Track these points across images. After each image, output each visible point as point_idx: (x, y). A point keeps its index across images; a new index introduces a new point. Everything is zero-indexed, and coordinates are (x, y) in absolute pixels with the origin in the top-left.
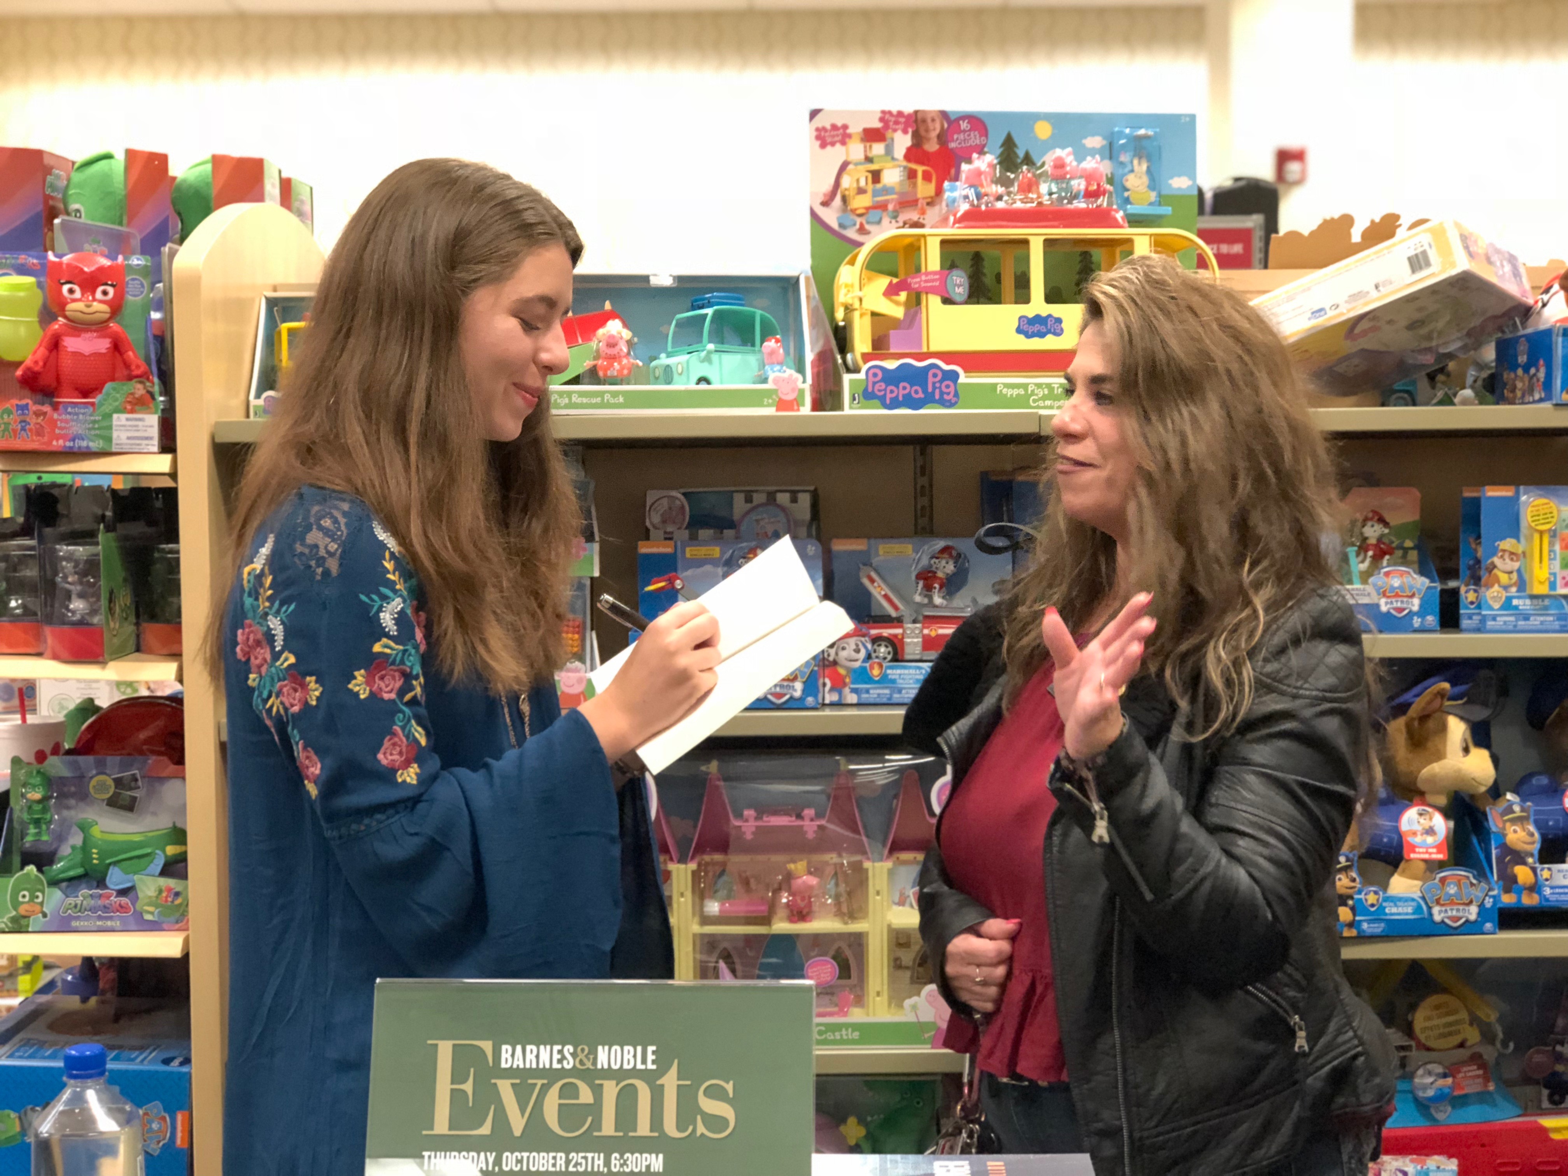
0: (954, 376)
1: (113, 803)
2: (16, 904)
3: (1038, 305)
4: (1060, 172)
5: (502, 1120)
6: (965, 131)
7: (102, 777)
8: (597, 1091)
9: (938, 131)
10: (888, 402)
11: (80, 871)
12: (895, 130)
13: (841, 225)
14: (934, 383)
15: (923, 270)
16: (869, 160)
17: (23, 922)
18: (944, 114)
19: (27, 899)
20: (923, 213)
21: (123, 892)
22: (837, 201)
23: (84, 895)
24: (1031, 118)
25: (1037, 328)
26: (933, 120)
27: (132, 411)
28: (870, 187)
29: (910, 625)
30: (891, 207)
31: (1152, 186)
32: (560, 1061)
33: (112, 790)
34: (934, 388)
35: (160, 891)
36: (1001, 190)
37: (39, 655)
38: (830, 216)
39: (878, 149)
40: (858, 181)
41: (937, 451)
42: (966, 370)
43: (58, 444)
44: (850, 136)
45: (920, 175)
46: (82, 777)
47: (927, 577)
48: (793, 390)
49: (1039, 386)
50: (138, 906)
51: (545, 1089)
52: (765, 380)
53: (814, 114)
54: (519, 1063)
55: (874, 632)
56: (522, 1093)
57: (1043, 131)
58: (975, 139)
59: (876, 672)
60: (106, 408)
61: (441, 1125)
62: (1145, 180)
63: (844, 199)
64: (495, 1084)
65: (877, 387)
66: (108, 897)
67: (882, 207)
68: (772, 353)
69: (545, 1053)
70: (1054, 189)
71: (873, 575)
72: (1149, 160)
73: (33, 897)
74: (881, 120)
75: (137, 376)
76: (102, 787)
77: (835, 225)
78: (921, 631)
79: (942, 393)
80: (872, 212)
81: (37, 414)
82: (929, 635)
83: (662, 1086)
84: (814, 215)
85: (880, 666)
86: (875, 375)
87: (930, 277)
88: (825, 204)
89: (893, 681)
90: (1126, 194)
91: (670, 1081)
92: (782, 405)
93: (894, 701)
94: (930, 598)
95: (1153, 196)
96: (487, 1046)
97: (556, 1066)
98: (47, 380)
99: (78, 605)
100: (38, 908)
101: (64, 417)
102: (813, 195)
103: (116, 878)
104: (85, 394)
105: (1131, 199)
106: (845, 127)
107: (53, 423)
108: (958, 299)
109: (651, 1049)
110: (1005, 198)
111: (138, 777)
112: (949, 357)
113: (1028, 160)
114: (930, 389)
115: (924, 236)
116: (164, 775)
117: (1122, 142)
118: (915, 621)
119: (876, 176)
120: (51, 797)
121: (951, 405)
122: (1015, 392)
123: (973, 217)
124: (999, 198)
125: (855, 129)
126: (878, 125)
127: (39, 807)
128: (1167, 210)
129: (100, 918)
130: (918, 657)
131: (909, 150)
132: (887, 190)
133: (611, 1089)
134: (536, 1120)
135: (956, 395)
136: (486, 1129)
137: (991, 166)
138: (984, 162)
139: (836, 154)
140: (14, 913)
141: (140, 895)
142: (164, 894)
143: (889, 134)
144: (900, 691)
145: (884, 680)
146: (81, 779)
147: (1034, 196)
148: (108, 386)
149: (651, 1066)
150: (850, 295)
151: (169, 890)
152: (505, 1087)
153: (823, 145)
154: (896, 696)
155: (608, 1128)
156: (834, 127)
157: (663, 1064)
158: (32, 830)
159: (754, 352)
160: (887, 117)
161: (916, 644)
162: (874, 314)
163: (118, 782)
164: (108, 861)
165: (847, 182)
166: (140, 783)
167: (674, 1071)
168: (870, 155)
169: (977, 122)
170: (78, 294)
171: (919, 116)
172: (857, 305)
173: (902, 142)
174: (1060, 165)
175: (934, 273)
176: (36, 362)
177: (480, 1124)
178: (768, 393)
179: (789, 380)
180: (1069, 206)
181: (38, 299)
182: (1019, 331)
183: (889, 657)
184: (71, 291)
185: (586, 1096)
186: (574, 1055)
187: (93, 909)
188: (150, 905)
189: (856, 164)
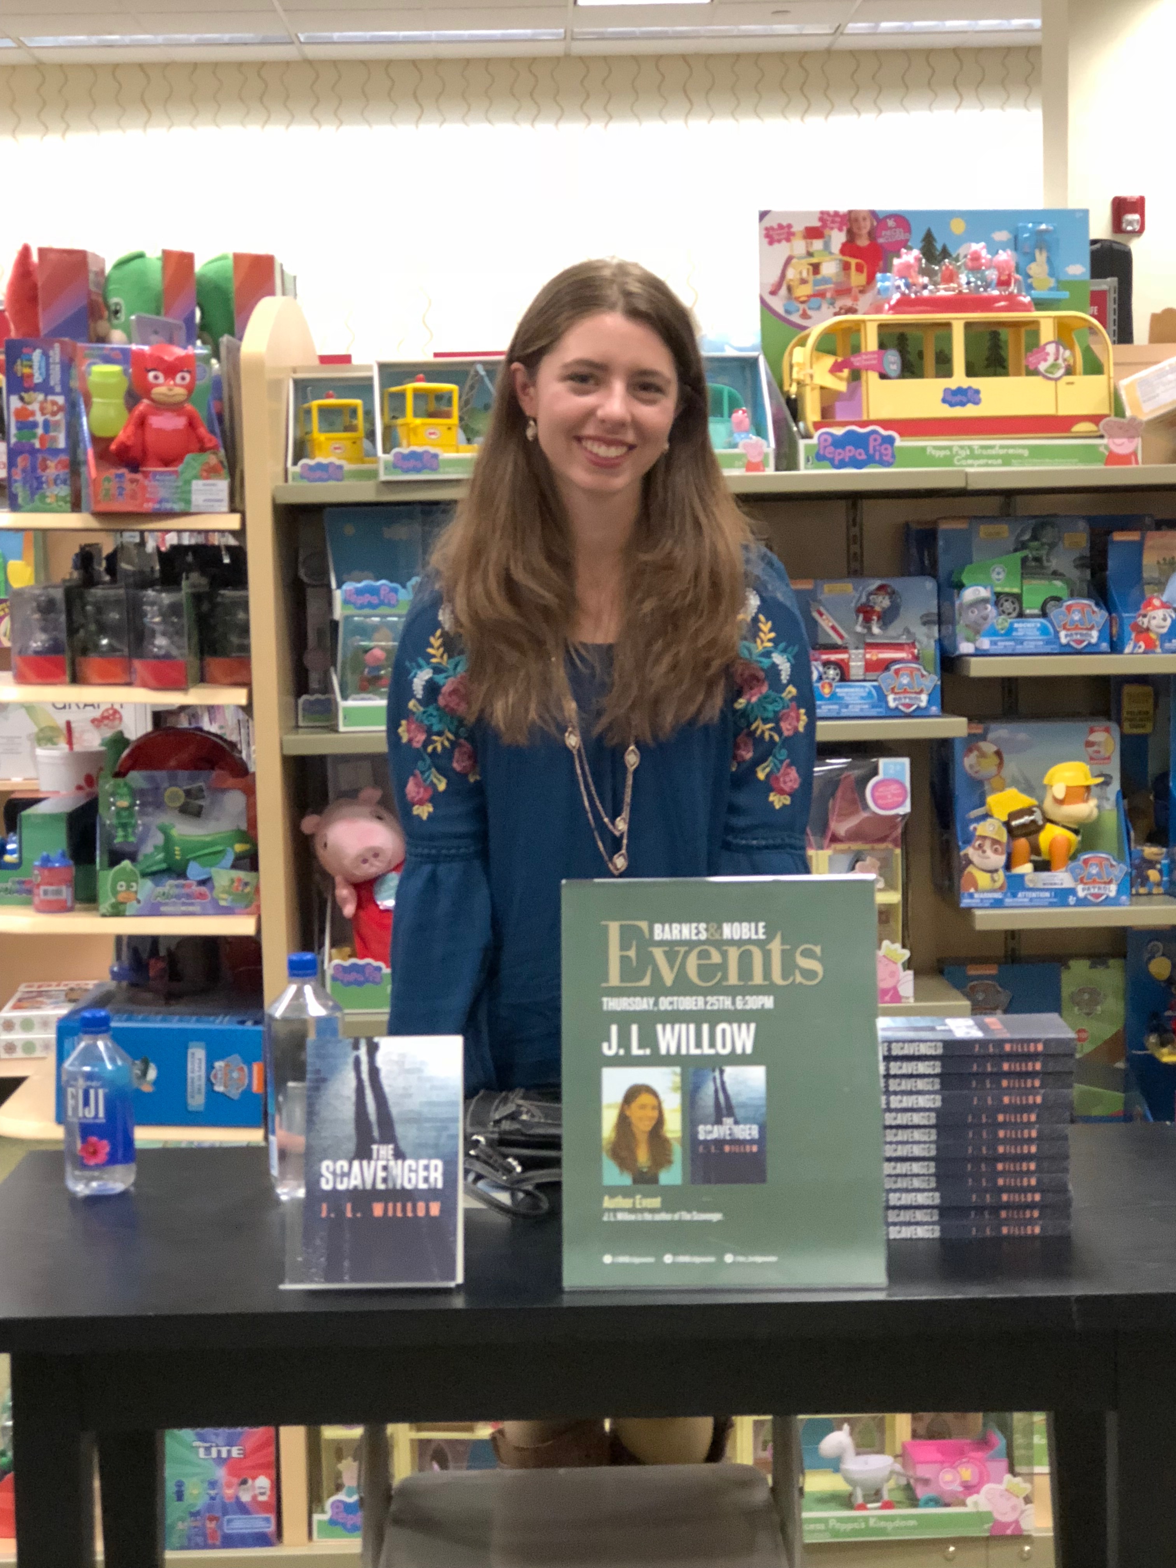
0: (890, 440)
1: (185, 810)
2: (115, 893)
3: (959, 379)
4: (975, 264)
5: (657, 975)
6: (891, 228)
7: (174, 789)
8: (724, 955)
9: (868, 227)
10: (836, 462)
11: (164, 866)
12: (832, 228)
13: (787, 312)
14: (874, 447)
15: (863, 350)
16: (810, 254)
17: (121, 907)
18: (873, 214)
19: (124, 888)
20: (856, 299)
21: (203, 883)
22: (783, 291)
23: (170, 885)
24: (946, 216)
25: (959, 398)
26: (864, 219)
27: (207, 478)
28: (811, 278)
29: (854, 651)
30: (829, 295)
31: (1052, 274)
32: (697, 934)
33: (182, 800)
34: (875, 450)
35: (232, 881)
36: (925, 280)
37: (129, 684)
38: (778, 304)
39: (818, 244)
40: (801, 273)
41: (866, 504)
42: (901, 434)
43: (149, 506)
44: (793, 234)
45: (853, 267)
46: (157, 788)
47: (866, 612)
48: (760, 454)
49: (962, 447)
50: (216, 893)
51: (687, 954)
52: (735, 446)
53: (763, 215)
54: (667, 936)
55: (824, 657)
56: (671, 957)
57: (958, 227)
58: (900, 235)
59: (827, 690)
60: (187, 476)
61: (614, 979)
62: (1046, 268)
63: (789, 289)
64: (651, 952)
65: (827, 450)
66: (190, 886)
67: (821, 295)
68: (740, 423)
69: (685, 928)
70: (972, 279)
71: (822, 609)
72: (1048, 251)
73: (129, 887)
74: (821, 219)
75: (210, 449)
76: (174, 797)
77: (780, 310)
78: (864, 655)
79: (881, 455)
80: (813, 299)
81: (132, 481)
82: (871, 660)
83: (770, 950)
84: (763, 302)
85: (831, 685)
86: (826, 440)
87: (869, 357)
88: (773, 293)
89: (841, 698)
90: (1029, 281)
91: (776, 947)
92: (751, 466)
93: (842, 715)
94: (869, 629)
95: (1052, 282)
96: (644, 925)
97: (694, 938)
98: (136, 453)
99: (161, 641)
100: (133, 895)
101: (153, 483)
102: (762, 285)
103: (195, 871)
104: (167, 464)
105: (1034, 285)
106: (789, 226)
107: (144, 488)
108: (892, 374)
109: (761, 924)
110: (931, 287)
111: (204, 788)
112: (886, 424)
113: (945, 253)
114: (871, 451)
115: (864, 321)
116: (225, 786)
117: (1026, 235)
118: (857, 648)
119: (816, 268)
120: (135, 805)
121: (889, 465)
122: (942, 453)
123: (904, 304)
124: (925, 287)
125: (798, 228)
126: (817, 224)
127: (124, 814)
128: (1065, 294)
129: (184, 904)
130: (862, 678)
131: (844, 245)
132: (826, 281)
133: (733, 954)
134: (681, 975)
135: (893, 456)
136: (646, 982)
137: (918, 260)
138: (910, 256)
139: (782, 250)
140: (113, 900)
141: (216, 884)
142: (236, 884)
143: (827, 232)
144: (847, 706)
145: (833, 697)
146: (156, 790)
147: (955, 285)
148: (188, 457)
149: (762, 936)
150: (802, 373)
151: (240, 880)
152: (658, 954)
153: (771, 243)
154: (844, 710)
155: (733, 979)
156: (780, 226)
157: (770, 933)
158: (120, 833)
159: (723, 422)
160: (825, 217)
161: (859, 667)
162: (822, 388)
163: (188, 793)
164: (189, 856)
165: (791, 274)
166: (205, 793)
167: (778, 939)
168: (811, 250)
169: (901, 220)
170: (161, 379)
171: (853, 215)
172: (808, 381)
173: (838, 238)
174: (976, 257)
175: (873, 353)
176: (128, 437)
177: (641, 979)
178: (738, 457)
179: (756, 446)
180: (985, 294)
181: (124, 385)
182: (944, 401)
183: (838, 678)
184: (156, 377)
185: (716, 957)
186: (707, 930)
187: (178, 897)
188: (224, 892)
189: (800, 258)
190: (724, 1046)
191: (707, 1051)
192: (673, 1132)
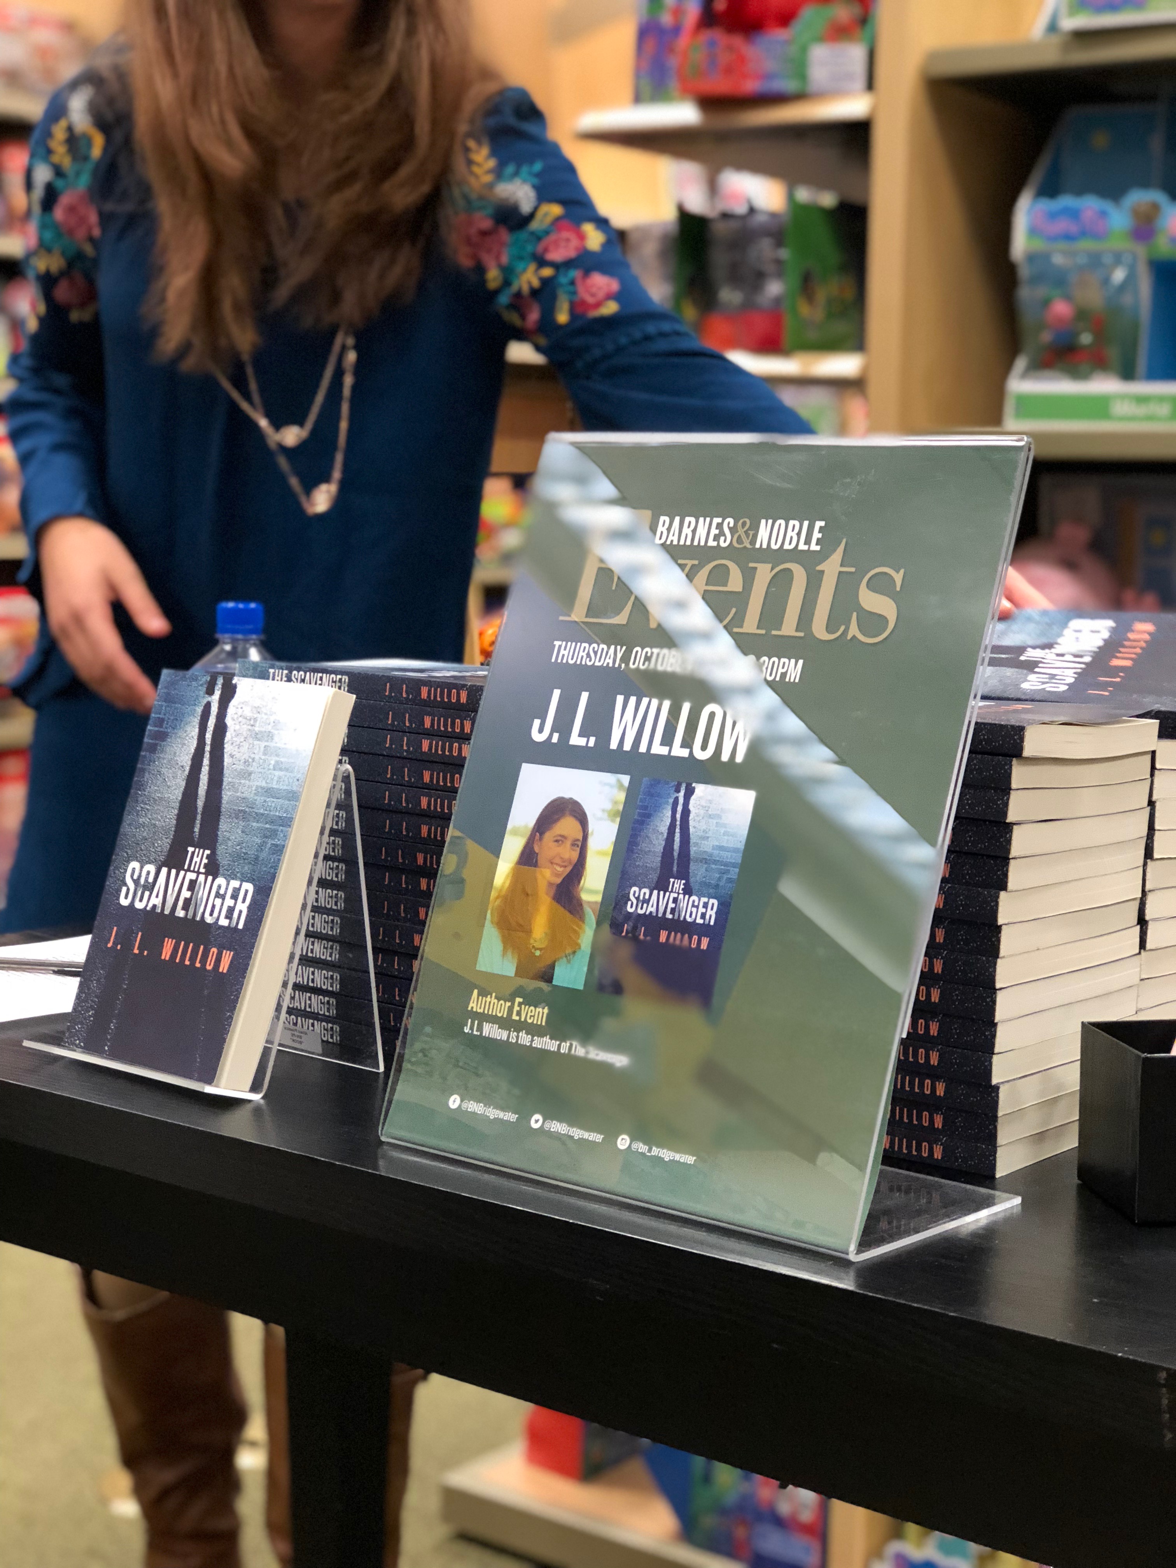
5: (641, 608)
8: (749, 577)
32: (716, 538)
51: (694, 571)
54: (673, 539)
61: (580, 610)
69: (703, 527)
83: (822, 572)
91: (832, 567)
96: (644, 516)
97: (712, 543)
109: (819, 524)
133: (764, 573)
136: (622, 618)
149: (814, 547)
157: (828, 543)
167: (837, 556)
177: (618, 611)
185: (735, 583)
186: (733, 530)
190: (704, 747)
191: (679, 751)
192: (594, 892)
